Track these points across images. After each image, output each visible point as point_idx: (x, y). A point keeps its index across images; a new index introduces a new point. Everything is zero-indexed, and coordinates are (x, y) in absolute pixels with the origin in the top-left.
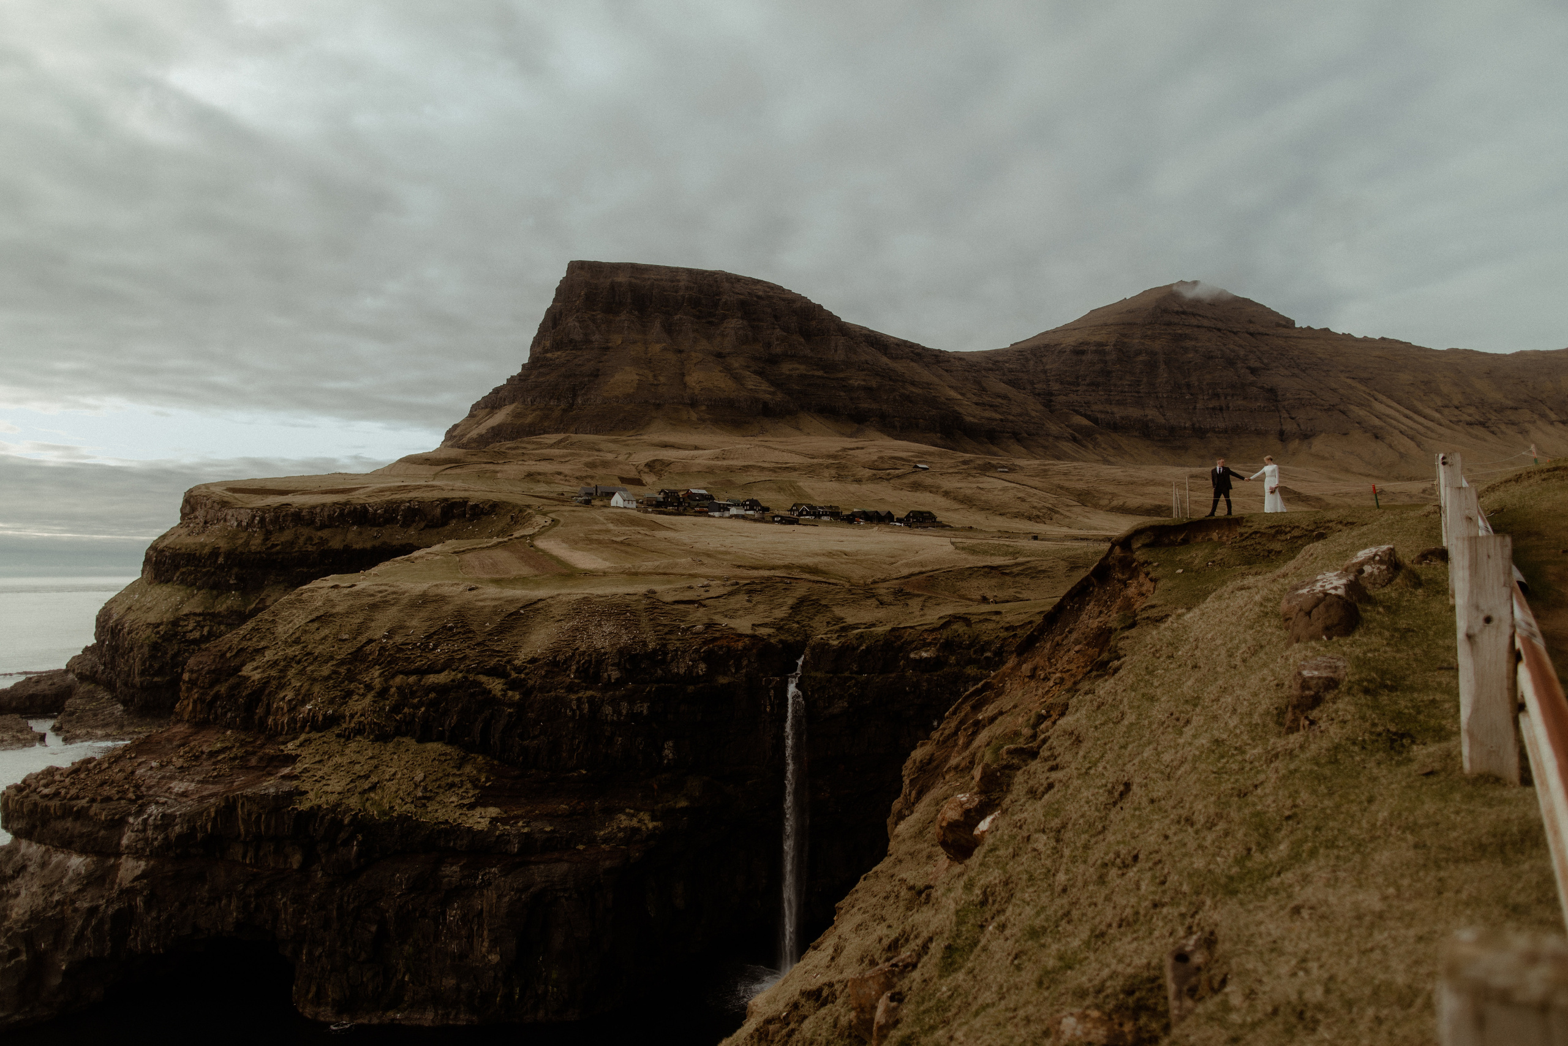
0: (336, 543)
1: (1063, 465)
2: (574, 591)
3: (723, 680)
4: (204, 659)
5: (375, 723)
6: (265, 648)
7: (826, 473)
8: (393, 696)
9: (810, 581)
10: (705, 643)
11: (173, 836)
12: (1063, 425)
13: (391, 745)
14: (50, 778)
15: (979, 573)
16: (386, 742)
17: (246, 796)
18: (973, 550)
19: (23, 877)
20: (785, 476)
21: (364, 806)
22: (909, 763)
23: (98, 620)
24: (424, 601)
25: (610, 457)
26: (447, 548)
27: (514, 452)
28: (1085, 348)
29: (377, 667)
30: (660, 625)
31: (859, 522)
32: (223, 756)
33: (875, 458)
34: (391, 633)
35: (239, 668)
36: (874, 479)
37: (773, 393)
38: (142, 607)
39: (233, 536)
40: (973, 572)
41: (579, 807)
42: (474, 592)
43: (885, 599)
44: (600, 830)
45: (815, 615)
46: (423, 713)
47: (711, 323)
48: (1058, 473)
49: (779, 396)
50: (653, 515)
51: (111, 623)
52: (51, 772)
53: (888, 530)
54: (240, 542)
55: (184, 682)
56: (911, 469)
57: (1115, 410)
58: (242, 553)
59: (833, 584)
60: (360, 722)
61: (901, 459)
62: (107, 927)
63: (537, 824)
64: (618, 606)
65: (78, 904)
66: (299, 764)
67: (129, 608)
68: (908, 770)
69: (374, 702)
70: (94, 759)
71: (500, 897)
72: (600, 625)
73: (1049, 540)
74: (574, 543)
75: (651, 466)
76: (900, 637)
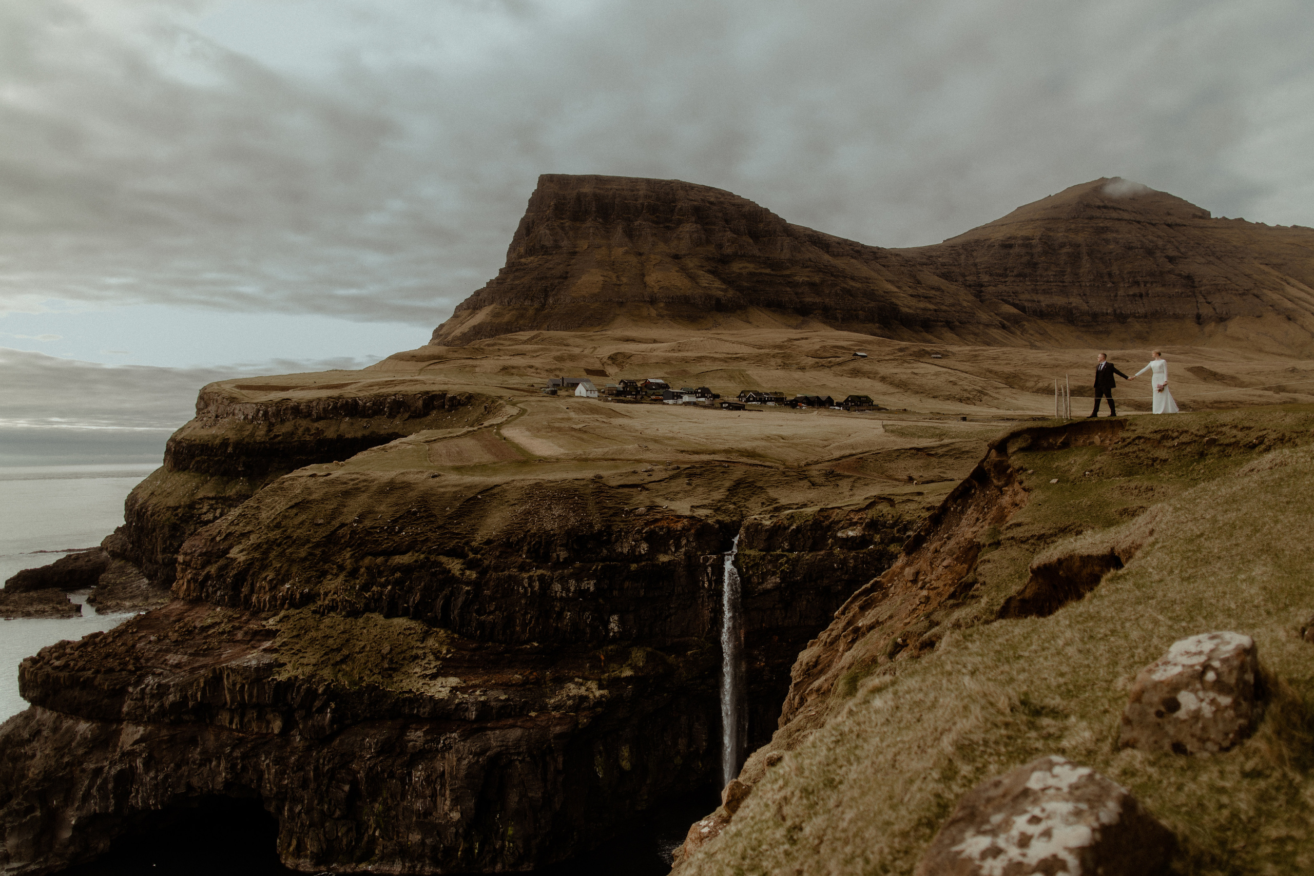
0: (331, 433)
1: (993, 351)
2: (528, 477)
3: (664, 558)
4: (197, 543)
5: (346, 601)
6: (250, 532)
7: (773, 362)
8: (362, 575)
9: (747, 464)
10: (646, 524)
11: (167, 704)
12: (992, 314)
13: (361, 620)
14: (61, 651)
15: (906, 454)
16: (356, 618)
17: (231, 668)
18: (902, 433)
19: (38, 741)
20: (734, 366)
21: (336, 677)
22: (796, 665)
23: (126, 504)
24: (391, 487)
25: (577, 351)
26: (421, 437)
27: (491, 348)
28: (1013, 242)
29: (349, 549)
30: (605, 508)
31: (801, 407)
32: (213, 631)
33: (817, 347)
34: (362, 517)
35: (227, 551)
36: (818, 367)
37: (725, 291)
38: (162, 492)
39: (241, 429)
40: (900, 453)
41: (531, 677)
42: (437, 479)
43: (817, 480)
44: (550, 698)
45: (751, 497)
46: (390, 591)
47: (668, 228)
48: (988, 358)
49: (731, 293)
50: (612, 403)
51: (137, 507)
52: (63, 645)
53: (827, 413)
54: (247, 433)
55: (180, 563)
56: (851, 357)
57: (1041, 298)
58: (248, 443)
59: (768, 467)
60: (333, 600)
61: (843, 348)
62: (110, 786)
63: (492, 693)
64: (567, 490)
65: (85, 765)
66: (278, 639)
67: (152, 493)
68: (796, 672)
69: (346, 581)
70: (101, 633)
71: (459, 760)
72: (550, 509)
73: (976, 421)
74: (536, 431)
75: (613, 358)
76: (827, 517)
